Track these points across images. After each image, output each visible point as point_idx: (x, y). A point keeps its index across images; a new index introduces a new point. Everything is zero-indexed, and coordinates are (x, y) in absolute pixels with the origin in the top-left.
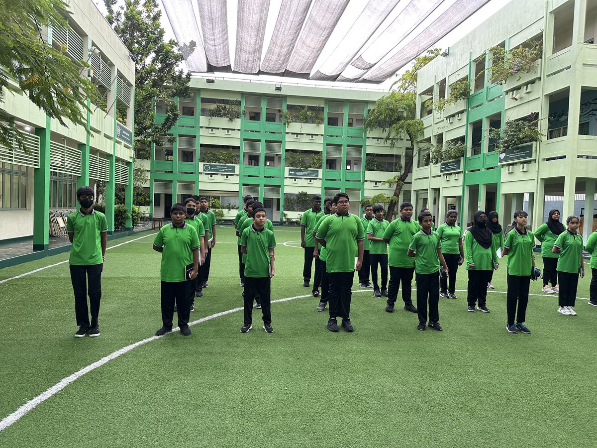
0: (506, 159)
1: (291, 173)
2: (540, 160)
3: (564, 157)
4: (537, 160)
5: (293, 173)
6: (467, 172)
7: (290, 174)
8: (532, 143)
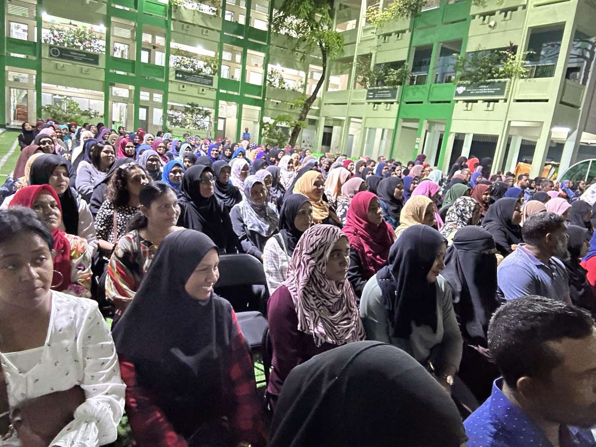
0: (465, 94)
1: (178, 75)
2: (512, 100)
3: (547, 101)
4: (508, 101)
5: (181, 76)
6: (403, 103)
7: (177, 78)
8: (506, 79)
